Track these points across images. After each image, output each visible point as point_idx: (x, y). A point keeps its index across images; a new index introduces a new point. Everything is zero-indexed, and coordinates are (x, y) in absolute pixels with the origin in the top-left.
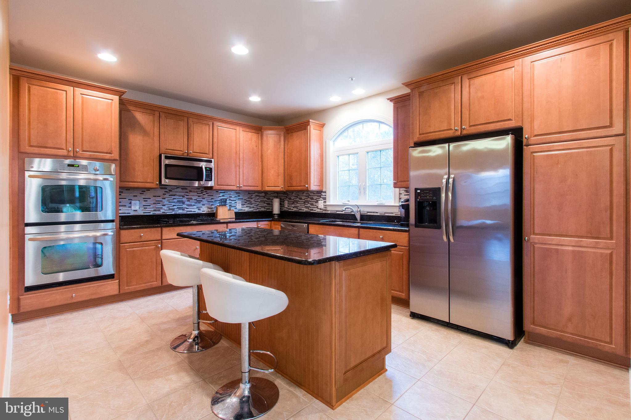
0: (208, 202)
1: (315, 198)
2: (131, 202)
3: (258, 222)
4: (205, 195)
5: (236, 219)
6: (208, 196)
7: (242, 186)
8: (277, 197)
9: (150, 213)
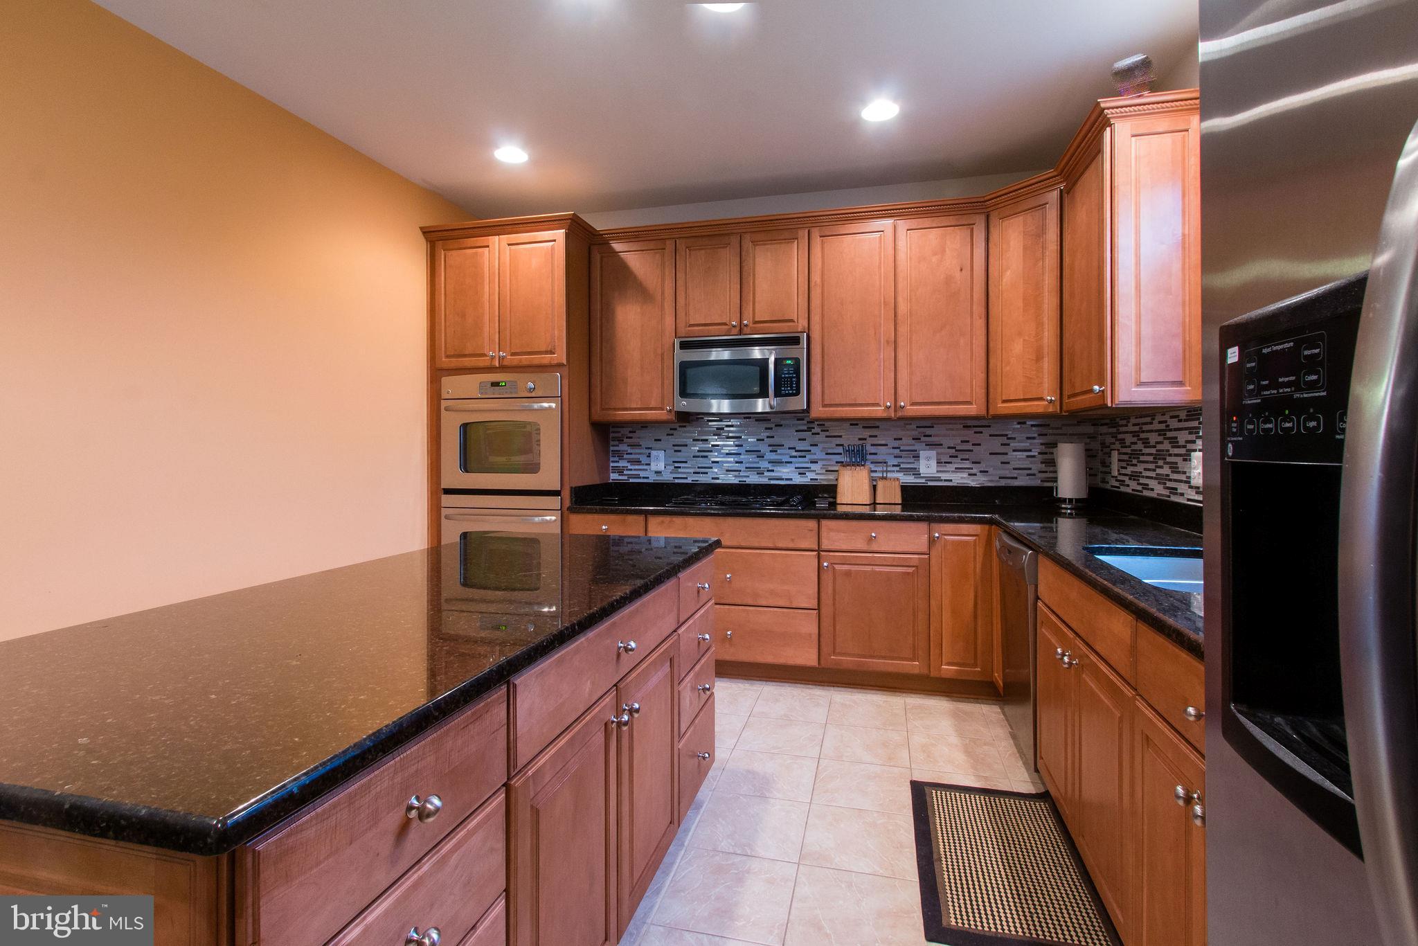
0: (827, 454)
1: (1183, 437)
2: (650, 454)
3: (932, 525)
4: (818, 434)
5: (905, 505)
6: (827, 437)
7: (902, 404)
9: (686, 478)
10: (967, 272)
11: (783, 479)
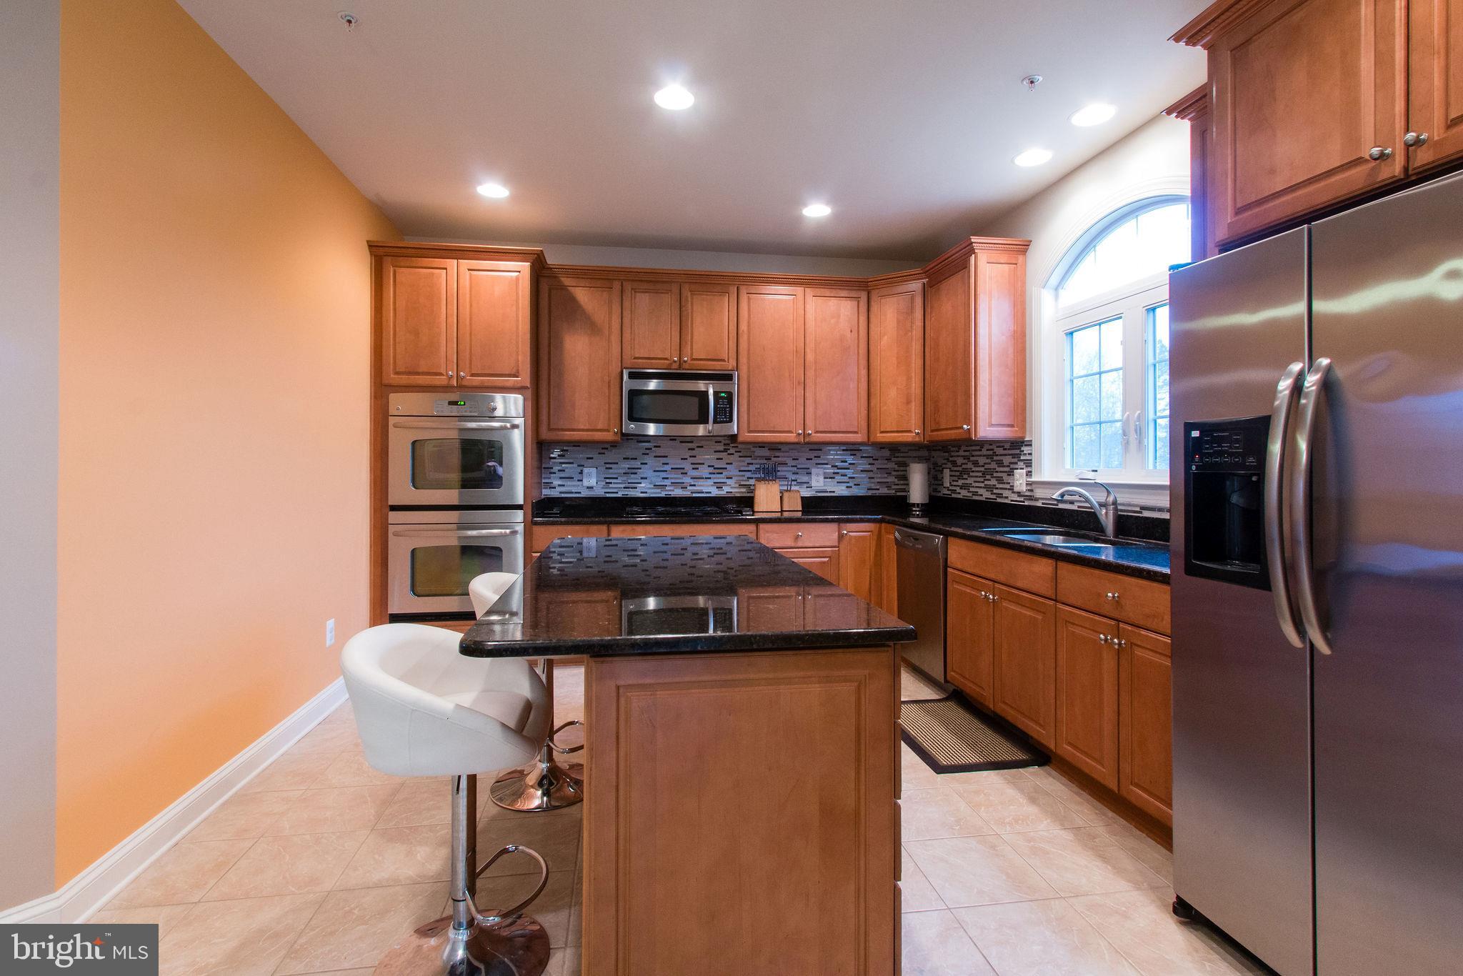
0: (740, 471)
2: (582, 471)
3: (841, 525)
4: (733, 454)
5: (804, 511)
6: (740, 457)
7: (810, 432)
8: (920, 459)
9: (617, 493)
10: (855, 332)
11: (703, 492)
